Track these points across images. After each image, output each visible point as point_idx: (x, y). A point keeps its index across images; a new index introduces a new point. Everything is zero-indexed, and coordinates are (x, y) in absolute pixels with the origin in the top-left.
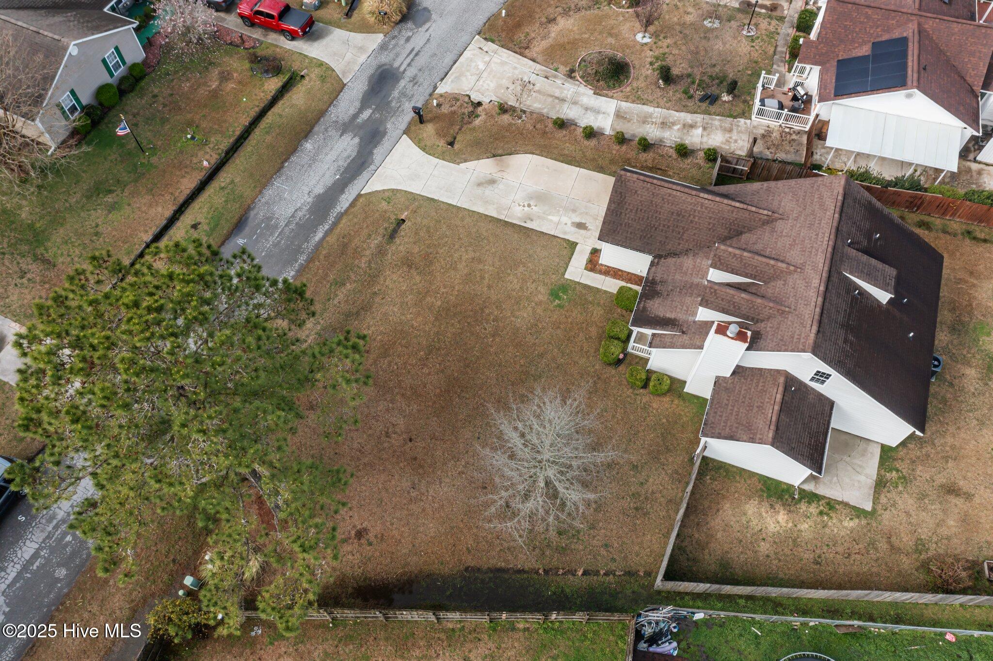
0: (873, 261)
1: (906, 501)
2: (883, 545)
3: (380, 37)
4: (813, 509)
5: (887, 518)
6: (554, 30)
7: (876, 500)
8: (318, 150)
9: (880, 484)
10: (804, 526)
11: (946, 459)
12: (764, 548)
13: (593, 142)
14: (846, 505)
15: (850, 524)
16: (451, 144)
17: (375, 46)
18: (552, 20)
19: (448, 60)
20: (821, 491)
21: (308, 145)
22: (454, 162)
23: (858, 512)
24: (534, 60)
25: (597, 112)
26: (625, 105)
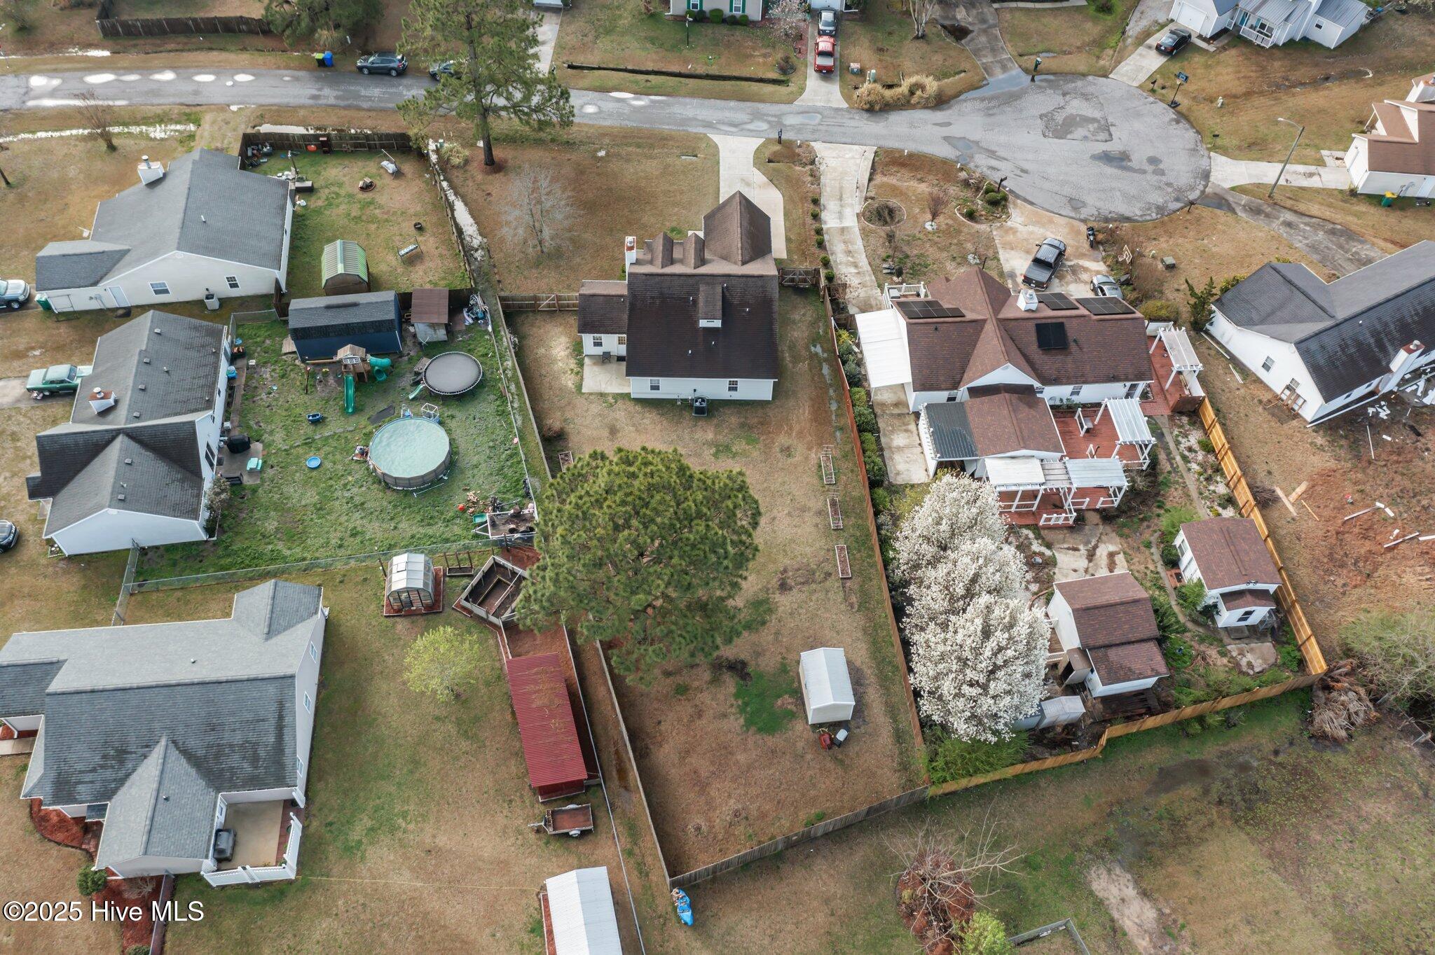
0: (720, 303)
1: (595, 408)
2: (563, 402)
3: (845, 105)
4: (573, 366)
5: (579, 401)
6: (913, 183)
7: (591, 394)
8: (732, 108)
9: (602, 395)
10: (560, 364)
11: (634, 425)
12: (542, 351)
13: (809, 220)
14: (582, 379)
15: (570, 384)
16: (770, 161)
17: (835, 105)
18: (921, 180)
19: (844, 140)
20: (585, 367)
21: (732, 104)
22: (755, 164)
23: (579, 387)
24: (870, 180)
25: (841, 216)
26: (857, 230)
